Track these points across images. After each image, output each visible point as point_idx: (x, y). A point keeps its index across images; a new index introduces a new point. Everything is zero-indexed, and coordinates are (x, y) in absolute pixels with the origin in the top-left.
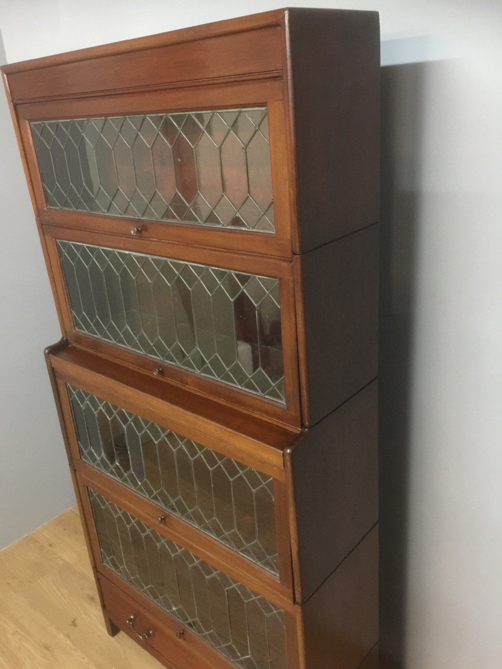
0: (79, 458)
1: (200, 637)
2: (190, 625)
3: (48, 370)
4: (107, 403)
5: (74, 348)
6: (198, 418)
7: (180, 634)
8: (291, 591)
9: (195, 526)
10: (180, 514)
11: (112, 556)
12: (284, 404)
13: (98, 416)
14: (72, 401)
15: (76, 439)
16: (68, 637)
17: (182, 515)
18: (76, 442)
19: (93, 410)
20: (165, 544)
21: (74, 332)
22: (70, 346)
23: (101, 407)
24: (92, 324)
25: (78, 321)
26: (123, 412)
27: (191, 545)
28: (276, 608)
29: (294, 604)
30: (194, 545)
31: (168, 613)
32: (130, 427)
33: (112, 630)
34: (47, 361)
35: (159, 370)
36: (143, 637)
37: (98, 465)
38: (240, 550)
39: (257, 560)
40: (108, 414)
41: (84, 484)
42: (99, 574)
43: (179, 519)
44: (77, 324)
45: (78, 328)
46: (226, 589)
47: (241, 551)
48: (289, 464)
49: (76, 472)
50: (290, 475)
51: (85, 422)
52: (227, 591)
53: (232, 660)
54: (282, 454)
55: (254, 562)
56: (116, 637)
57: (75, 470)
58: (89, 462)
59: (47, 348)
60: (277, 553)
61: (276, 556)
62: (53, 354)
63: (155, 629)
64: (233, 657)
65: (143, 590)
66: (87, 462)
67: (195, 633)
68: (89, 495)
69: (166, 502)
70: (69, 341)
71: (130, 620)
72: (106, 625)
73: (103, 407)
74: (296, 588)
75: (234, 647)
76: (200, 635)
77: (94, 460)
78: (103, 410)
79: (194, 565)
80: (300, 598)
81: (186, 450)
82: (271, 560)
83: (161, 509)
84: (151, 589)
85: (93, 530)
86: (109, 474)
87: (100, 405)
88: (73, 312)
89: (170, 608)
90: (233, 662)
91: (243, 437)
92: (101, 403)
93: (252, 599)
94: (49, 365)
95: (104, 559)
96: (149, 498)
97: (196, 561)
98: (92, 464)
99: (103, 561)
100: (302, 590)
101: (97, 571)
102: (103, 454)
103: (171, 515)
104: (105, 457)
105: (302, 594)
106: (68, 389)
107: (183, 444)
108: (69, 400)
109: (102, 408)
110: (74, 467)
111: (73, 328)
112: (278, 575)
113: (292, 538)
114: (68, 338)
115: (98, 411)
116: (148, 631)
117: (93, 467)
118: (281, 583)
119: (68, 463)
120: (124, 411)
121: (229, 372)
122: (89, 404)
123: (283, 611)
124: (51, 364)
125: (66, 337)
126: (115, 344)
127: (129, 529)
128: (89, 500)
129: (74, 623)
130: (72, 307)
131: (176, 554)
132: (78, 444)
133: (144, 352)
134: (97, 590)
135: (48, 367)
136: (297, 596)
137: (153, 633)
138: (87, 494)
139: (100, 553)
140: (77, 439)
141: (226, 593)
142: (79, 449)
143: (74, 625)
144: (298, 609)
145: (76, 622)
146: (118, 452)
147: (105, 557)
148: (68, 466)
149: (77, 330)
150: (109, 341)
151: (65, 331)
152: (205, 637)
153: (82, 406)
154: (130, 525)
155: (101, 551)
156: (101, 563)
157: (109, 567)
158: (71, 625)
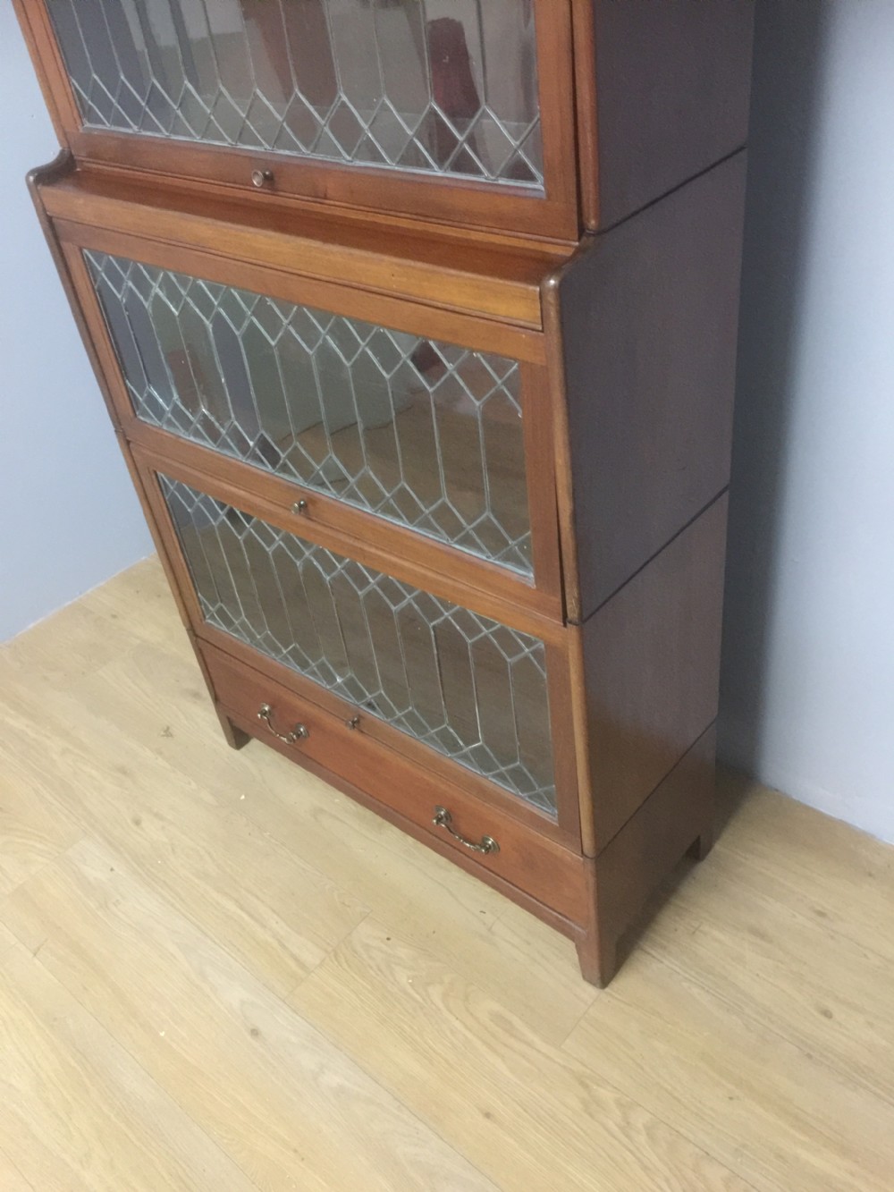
0: (132, 414)
1: (389, 723)
2: (370, 705)
3: (41, 222)
4: (166, 277)
5: (87, 171)
6: (351, 254)
7: (354, 722)
8: (558, 599)
9: (365, 510)
10: (335, 492)
11: (219, 604)
12: (538, 190)
13: (153, 309)
14: (99, 291)
15: (119, 375)
16: (160, 753)
17: (339, 491)
18: (121, 382)
19: (142, 298)
20: (312, 559)
21: (81, 131)
22: (78, 169)
23: (156, 289)
24: (114, 101)
25: (86, 102)
26: (201, 287)
27: (361, 548)
28: (529, 642)
29: (565, 625)
30: (366, 548)
31: (328, 690)
32: (218, 321)
33: (235, 737)
34: (34, 201)
35: (264, 174)
36: (288, 739)
37: (169, 423)
38: (456, 539)
39: (490, 554)
40: (172, 303)
41: (148, 468)
42: (199, 640)
43: (331, 501)
44: (86, 113)
45: (89, 121)
46: (432, 624)
47: (457, 542)
48: (553, 313)
49: (131, 445)
50: (554, 339)
51: (132, 332)
52: (434, 627)
53: (449, 755)
54: (538, 294)
55: (484, 558)
56: (243, 749)
57: (128, 442)
58: (152, 421)
59: (32, 172)
60: (528, 529)
61: (528, 538)
62: (45, 184)
63: (310, 723)
64: (451, 751)
65: (280, 656)
66: (148, 421)
67: (381, 718)
68: (161, 490)
69: (306, 472)
70: (76, 158)
71: (264, 713)
72: (225, 732)
73: (160, 287)
74: (567, 590)
75: (451, 730)
76: (389, 720)
77: (159, 413)
78: (161, 294)
79: (368, 588)
80: (577, 611)
81: (334, 346)
82: (516, 548)
83: (299, 487)
84: (294, 654)
85: (179, 558)
86: (192, 438)
87: (153, 284)
88: (74, 81)
89: (331, 680)
90: (450, 758)
91: (452, 276)
92: (154, 279)
93: (482, 634)
94: (41, 209)
95: (205, 613)
96: (273, 471)
97: (371, 580)
98: (157, 423)
99: (204, 617)
100: (580, 594)
101: (197, 636)
102: (176, 396)
103: (317, 495)
104: (179, 403)
105: (580, 601)
106: (87, 263)
107: (327, 334)
108: (93, 288)
109: (158, 290)
110: (125, 436)
111: (78, 121)
112: (532, 575)
113: (559, 486)
114: (73, 152)
115: (151, 299)
116: (297, 727)
117: (160, 428)
118: (537, 589)
119: (113, 429)
120: (203, 285)
121: (416, 141)
122: (134, 288)
123: (543, 646)
124: (44, 210)
125: (69, 148)
126: (168, 139)
127: (241, 542)
128: (162, 499)
129: (167, 733)
130: (69, 70)
131: (334, 574)
132: (125, 384)
133: (230, 140)
134: (203, 681)
135: (39, 215)
136: (569, 607)
137: (307, 731)
138: (158, 489)
139: (197, 602)
140: (122, 374)
141: (432, 633)
142: (129, 396)
143: (168, 736)
144: (572, 632)
145: (170, 730)
146: (202, 386)
147: (207, 609)
148: (114, 433)
149: (88, 125)
150: (157, 135)
151: (65, 134)
152: (399, 721)
153: (119, 296)
154: (245, 534)
155: (198, 598)
156: (201, 620)
157: (216, 625)
158: (163, 736)
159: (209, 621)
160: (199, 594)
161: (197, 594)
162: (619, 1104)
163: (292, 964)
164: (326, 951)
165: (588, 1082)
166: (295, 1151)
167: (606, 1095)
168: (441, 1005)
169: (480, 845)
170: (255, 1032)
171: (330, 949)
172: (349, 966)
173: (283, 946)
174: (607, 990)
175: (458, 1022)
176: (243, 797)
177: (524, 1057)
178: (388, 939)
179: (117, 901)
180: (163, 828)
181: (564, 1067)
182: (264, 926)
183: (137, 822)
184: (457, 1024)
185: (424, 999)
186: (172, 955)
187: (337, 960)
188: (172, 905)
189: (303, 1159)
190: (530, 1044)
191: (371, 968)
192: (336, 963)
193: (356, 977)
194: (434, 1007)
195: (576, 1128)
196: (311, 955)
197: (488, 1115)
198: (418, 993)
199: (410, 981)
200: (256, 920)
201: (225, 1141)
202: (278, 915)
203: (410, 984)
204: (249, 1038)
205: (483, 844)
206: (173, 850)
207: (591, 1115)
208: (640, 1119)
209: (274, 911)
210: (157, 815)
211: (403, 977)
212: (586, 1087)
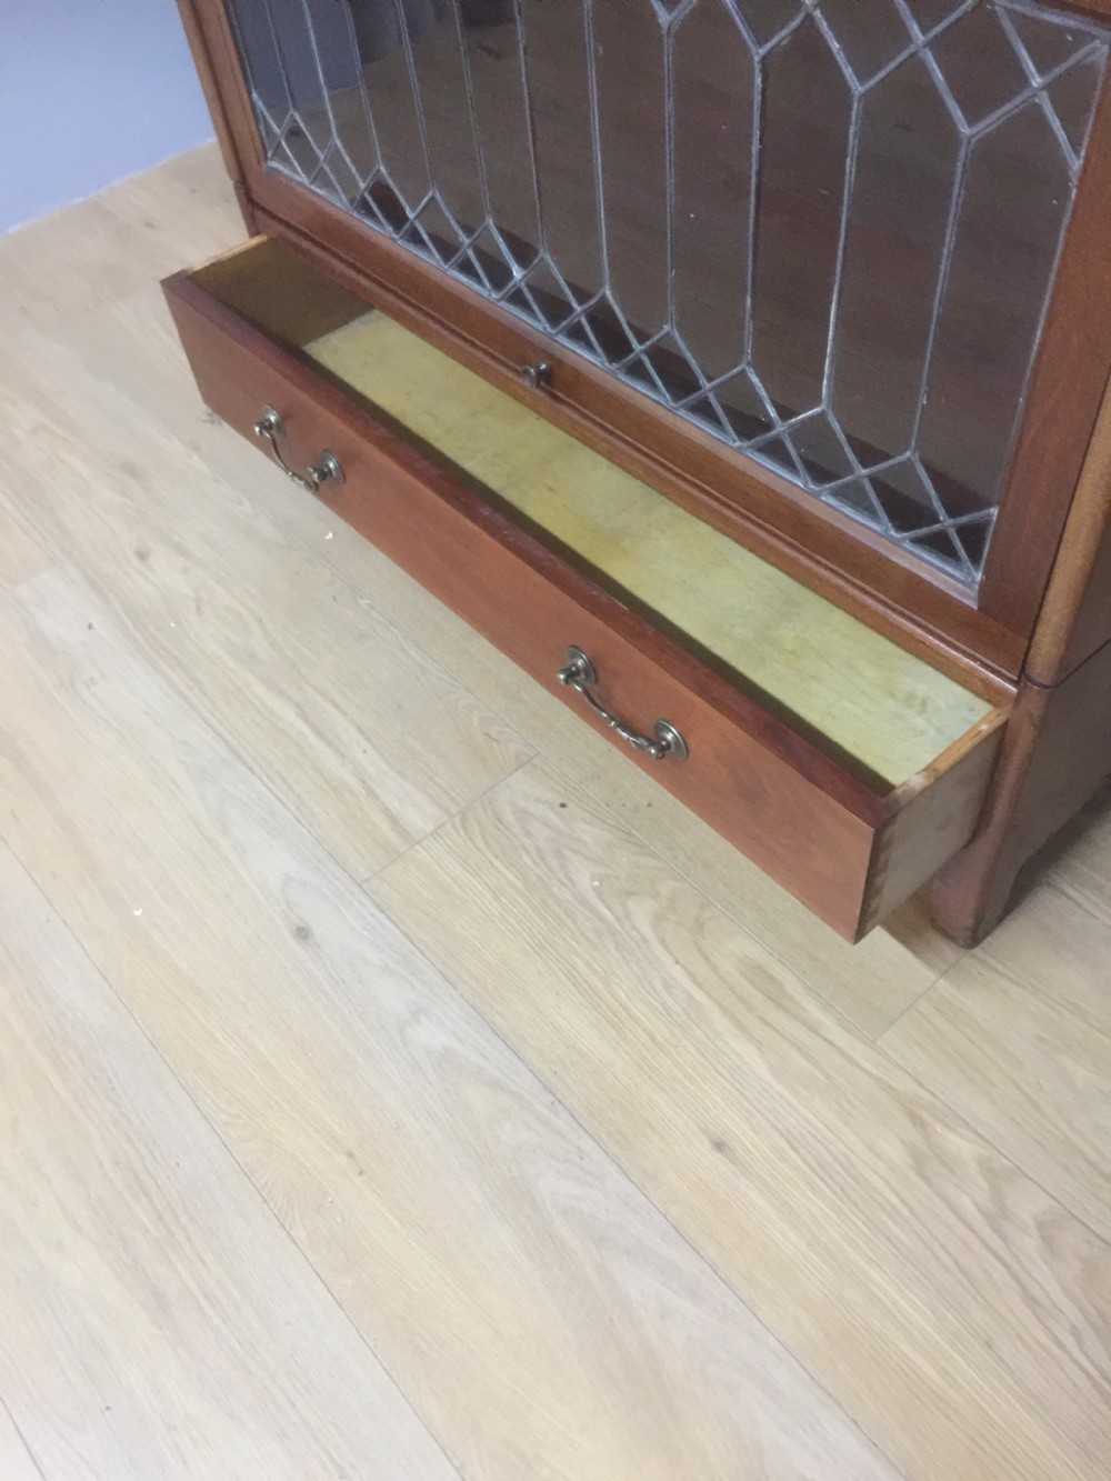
2: (576, 332)
11: (292, 116)
16: (196, 448)
31: (491, 302)
42: (258, 213)
53: (737, 445)
64: (742, 432)
65: (404, 230)
67: (600, 362)
75: (756, 379)
76: (613, 368)
89: (500, 276)
90: (736, 450)
95: (266, 142)
99: (265, 153)
101: (253, 203)
139: (250, 114)
141: (758, 82)
147: (269, 131)
152: (635, 369)
155: (253, 107)
156: (259, 163)
157: (286, 171)
158: (205, 421)
159: (274, 164)
160: (255, 95)
161: (250, 94)
162: (989, 1171)
163: (385, 827)
164: (447, 811)
165: (926, 1116)
166: (350, 1155)
167: (961, 1146)
168: (648, 932)
169: (648, 740)
170: (303, 933)
171: (455, 810)
172: (486, 842)
173: (370, 792)
174: (977, 951)
175: (678, 968)
176: (330, 536)
177: (799, 1049)
178: (563, 805)
179: (92, 679)
180: (186, 571)
181: (878, 1080)
182: (341, 755)
183: (142, 556)
184: (677, 973)
185: (618, 919)
186: (174, 781)
187: (465, 829)
188: (185, 698)
189: (361, 1173)
190: (813, 1029)
192: (463, 834)
193: (497, 863)
194: (634, 933)
195: (895, 1200)
196: (419, 814)
197: (720, 1146)
198: (608, 907)
199: (596, 883)
200: (329, 743)
201: (223, 1117)
202: (368, 739)
203: (595, 889)
204: (293, 944)
205: (655, 739)
206: (198, 608)
207: (925, 1178)
208: (1028, 1205)
209: (361, 731)
210: (180, 550)
211: (584, 878)
212: (918, 1122)
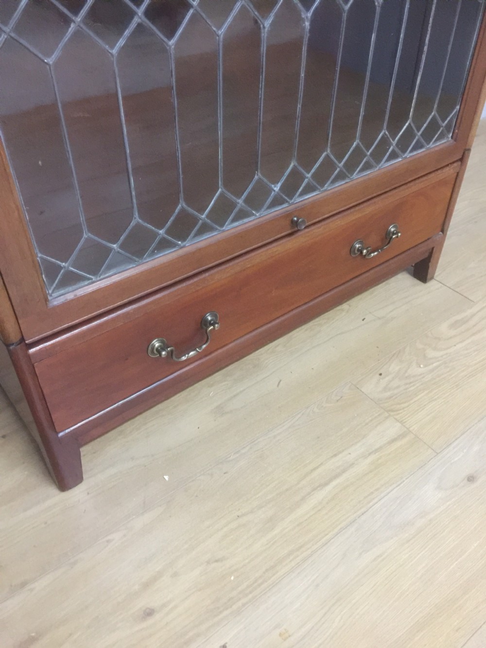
163: (398, 444)
164: (387, 418)
168: (442, 353)
170: (471, 479)
171: (386, 414)
172: (404, 403)
173: (376, 451)
176: (166, 478)
178: (380, 375)
180: (174, 575)
182: (352, 464)
184: (460, 346)
185: (438, 361)
186: (375, 560)
187: (396, 411)
191: (406, 389)
192: (400, 411)
193: (415, 399)
194: (443, 357)
196: (392, 429)
198: (433, 364)
200: (344, 471)
202: (340, 452)
203: (424, 367)
206: (218, 561)
209: (335, 456)
210: (146, 586)
211: (419, 370)
